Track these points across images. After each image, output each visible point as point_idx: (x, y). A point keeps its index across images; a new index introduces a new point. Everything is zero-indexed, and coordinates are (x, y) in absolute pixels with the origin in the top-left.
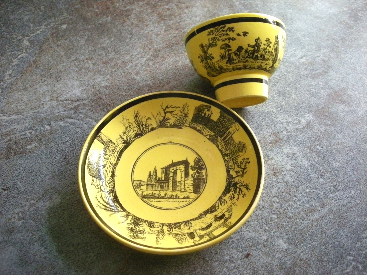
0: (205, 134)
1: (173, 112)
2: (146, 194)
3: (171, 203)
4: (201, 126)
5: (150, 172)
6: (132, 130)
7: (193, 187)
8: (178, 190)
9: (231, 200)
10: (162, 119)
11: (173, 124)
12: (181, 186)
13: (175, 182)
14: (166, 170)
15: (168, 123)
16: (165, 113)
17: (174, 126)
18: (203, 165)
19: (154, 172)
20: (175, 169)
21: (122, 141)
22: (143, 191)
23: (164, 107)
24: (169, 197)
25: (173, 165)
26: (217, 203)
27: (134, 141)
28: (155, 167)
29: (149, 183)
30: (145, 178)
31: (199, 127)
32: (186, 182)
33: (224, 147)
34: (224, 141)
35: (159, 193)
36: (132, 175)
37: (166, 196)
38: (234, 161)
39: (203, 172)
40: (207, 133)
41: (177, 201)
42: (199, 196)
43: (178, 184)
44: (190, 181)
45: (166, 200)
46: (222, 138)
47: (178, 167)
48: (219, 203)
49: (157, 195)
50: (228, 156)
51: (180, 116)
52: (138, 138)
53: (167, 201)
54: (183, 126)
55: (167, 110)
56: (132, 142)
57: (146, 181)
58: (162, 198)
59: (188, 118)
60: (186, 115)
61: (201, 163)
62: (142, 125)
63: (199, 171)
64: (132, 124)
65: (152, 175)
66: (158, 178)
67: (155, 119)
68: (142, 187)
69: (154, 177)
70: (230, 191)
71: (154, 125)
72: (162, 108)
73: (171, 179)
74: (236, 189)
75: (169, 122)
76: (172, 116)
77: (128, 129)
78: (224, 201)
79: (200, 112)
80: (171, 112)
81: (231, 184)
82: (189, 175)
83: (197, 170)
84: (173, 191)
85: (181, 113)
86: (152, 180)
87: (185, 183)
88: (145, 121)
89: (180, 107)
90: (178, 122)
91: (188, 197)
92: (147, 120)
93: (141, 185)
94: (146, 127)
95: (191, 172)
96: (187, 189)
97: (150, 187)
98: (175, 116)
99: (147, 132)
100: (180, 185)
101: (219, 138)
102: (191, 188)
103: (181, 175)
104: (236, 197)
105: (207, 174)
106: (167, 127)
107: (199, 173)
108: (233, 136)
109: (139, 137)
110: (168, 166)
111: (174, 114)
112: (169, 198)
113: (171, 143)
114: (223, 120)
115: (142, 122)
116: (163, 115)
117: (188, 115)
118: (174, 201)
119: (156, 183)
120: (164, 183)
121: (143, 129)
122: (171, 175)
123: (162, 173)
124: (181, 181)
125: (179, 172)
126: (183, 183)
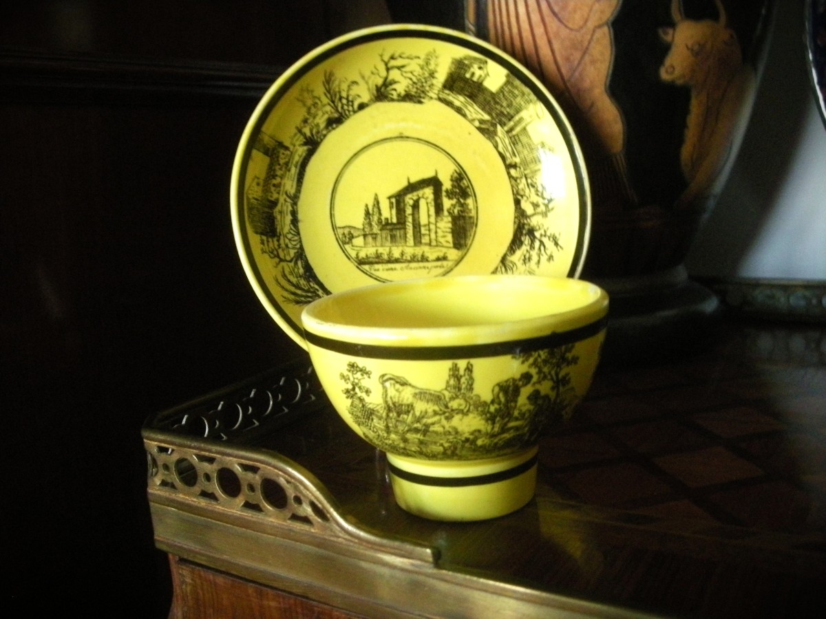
0: (470, 117)
1: (403, 67)
2: (364, 256)
3: (415, 271)
4: (461, 98)
5: (367, 206)
6: (320, 113)
7: (453, 236)
8: (426, 244)
9: (525, 263)
10: (380, 82)
11: (403, 93)
12: (429, 235)
13: (417, 226)
14: (398, 199)
15: (394, 92)
16: (388, 69)
17: (407, 97)
18: (468, 187)
19: (374, 205)
20: (415, 198)
21: (302, 140)
22: (358, 249)
23: (386, 59)
24: (409, 258)
25: (412, 187)
26: (499, 269)
27: (325, 136)
28: (376, 195)
29: (367, 230)
30: (358, 221)
31: (459, 100)
32: (438, 225)
33: (510, 148)
34: (510, 135)
35: (390, 252)
36: (332, 216)
37: (404, 258)
38: (529, 181)
39: (470, 201)
40: (475, 116)
41: (424, 267)
42: (466, 254)
43: (423, 231)
44: (445, 224)
45: (404, 265)
46: (506, 128)
47: (420, 193)
48: (503, 269)
49: (386, 257)
50: (516, 169)
51: (419, 75)
52: (334, 129)
53: (407, 268)
54: (424, 98)
55: (393, 63)
56: (322, 140)
57: (361, 227)
58: (397, 261)
59: (434, 81)
60: (432, 75)
61: (465, 181)
62: (341, 98)
63: (462, 201)
64: (319, 99)
65: (371, 212)
66: (383, 218)
67: (367, 83)
68: (355, 241)
69: (376, 218)
70: (521, 243)
71: (365, 97)
72: (383, 60)
73: (410, 219)
74: (533, 242)
75: (395, 90)
76: (402, 75)
77: (313, 110)
78: (511, 265)
79: (462, 68)
80: (399, 68)
81: (524, 228)
82: (442, 210)
83: (458, 200)
84: (415, 245)
85: (422, 68)
86: (373, 224)
87: (436, 227)
88: (346, 89)
89: (419, 58)
90: (415, 90)
91: (445, 258)
92: (349, 86)
93: (352, 237)
94: (348, 101)
95: (447, 203)
96: (442, 240)
97: (370, 239)
98: (410, 75)
99: (352, 113)
100: (427, 232)
101: (499, 127)
102: (450, 238)
103: (428, 211)
104: (535, 258)
105: (477, 207)
106: (393, 100)
107: (462, 205)
108: (528, 128)
109: (334, 126)
110: (400, 191)
111: (406, 72)
112: (409, 262)
113: (401, 137)
114: (511, 92)
115: (340, 92)
116: (384, 73)
117: (436, 75)
118: (420, 268)
119: (381, 230)
120: (397, 229)
121: (342, 108)
122: (409, 211)
123: (391, 207)
124: (429, 225)
125: (422, 203)
126: (432, 227)
